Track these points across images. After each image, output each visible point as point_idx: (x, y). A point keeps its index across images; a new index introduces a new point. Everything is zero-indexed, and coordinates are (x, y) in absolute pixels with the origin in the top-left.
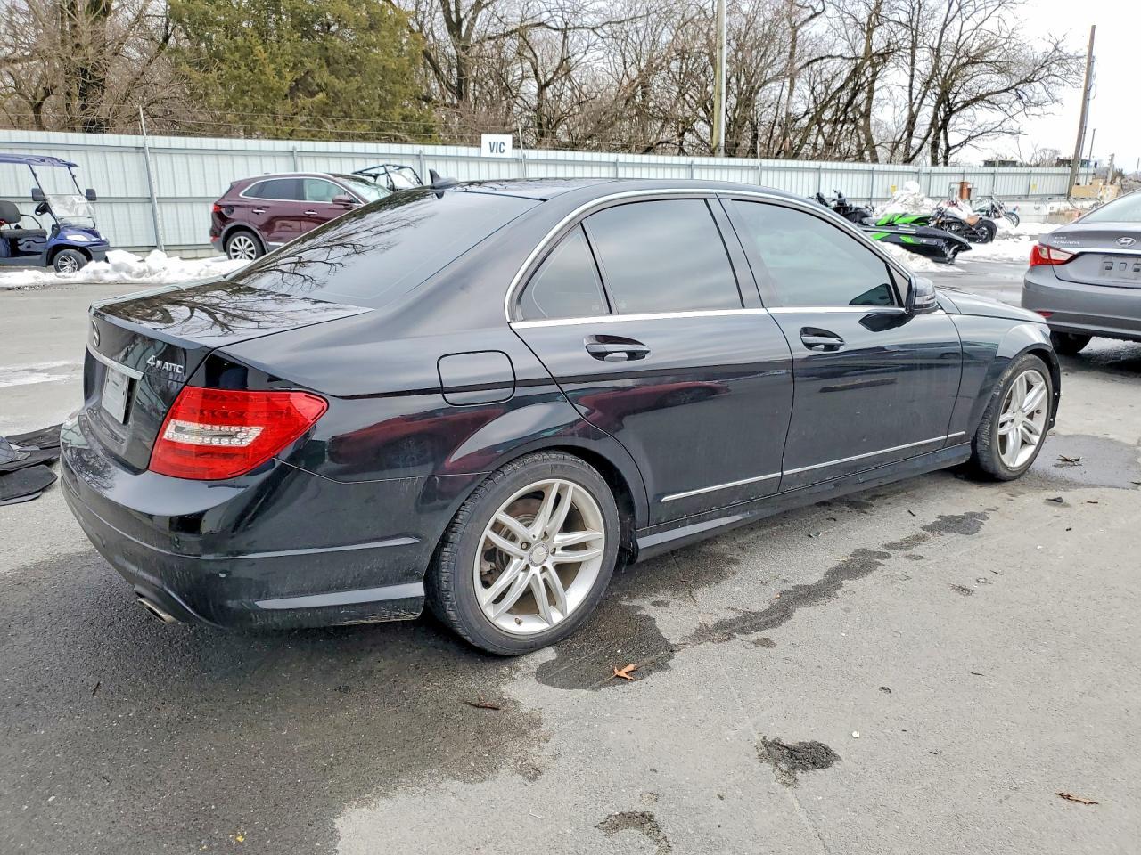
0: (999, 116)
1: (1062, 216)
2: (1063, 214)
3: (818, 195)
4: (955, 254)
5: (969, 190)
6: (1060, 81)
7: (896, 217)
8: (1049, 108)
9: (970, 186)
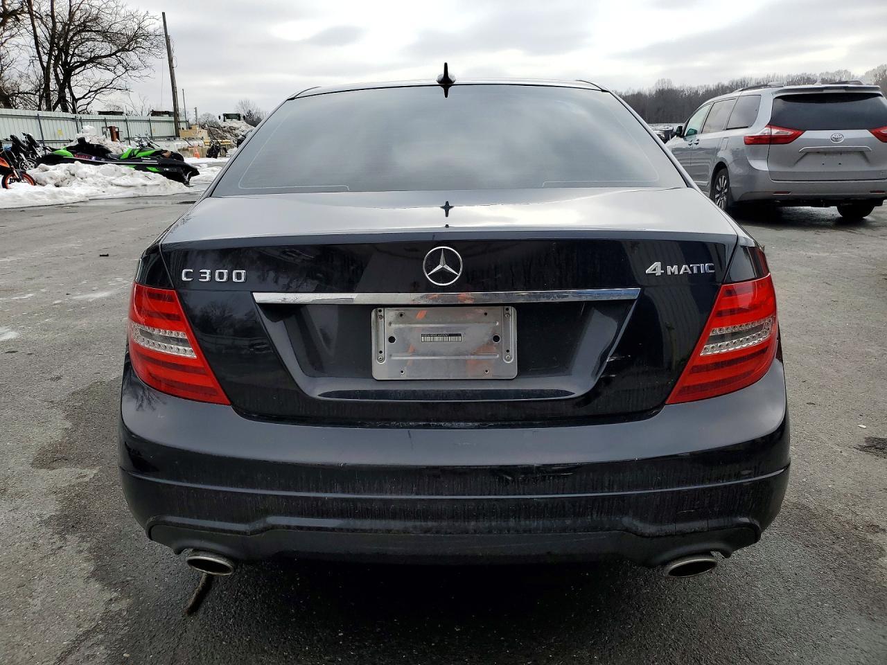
0: (109, 76)
1: (186, 152)
2: (187, 150)
3: (12, 137)
4: (189, 178)
5: (117, 133)
6: (146, 52)
7: (136, 152)
8: (144, 72)
9: (117, 130)
